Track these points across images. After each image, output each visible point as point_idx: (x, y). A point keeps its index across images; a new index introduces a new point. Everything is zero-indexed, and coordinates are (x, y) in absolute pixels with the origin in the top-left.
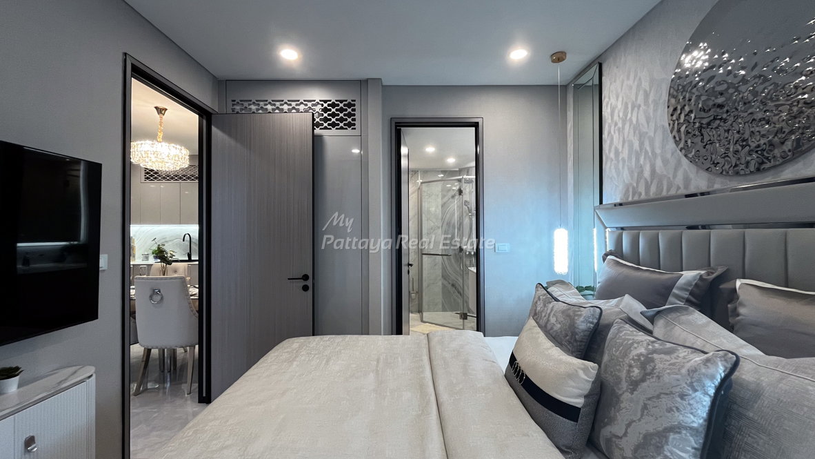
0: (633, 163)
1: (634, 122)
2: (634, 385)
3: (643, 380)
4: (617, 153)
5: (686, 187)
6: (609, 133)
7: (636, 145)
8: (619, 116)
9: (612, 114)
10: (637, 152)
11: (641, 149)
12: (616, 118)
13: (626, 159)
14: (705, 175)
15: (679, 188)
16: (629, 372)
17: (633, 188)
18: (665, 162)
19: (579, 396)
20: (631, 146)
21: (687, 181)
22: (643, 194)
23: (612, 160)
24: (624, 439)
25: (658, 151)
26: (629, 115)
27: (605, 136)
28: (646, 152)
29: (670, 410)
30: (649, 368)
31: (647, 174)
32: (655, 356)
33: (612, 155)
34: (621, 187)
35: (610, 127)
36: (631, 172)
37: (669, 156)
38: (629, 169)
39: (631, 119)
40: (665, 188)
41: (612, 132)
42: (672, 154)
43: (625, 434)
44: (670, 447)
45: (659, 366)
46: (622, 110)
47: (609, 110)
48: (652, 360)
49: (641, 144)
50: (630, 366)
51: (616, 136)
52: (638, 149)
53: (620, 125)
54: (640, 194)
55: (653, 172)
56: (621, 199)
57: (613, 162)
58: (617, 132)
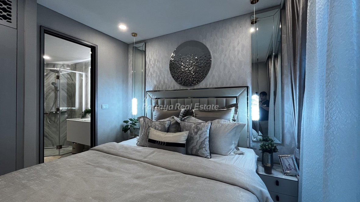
0: (158, 79)
1: (158, 66)
2: (196, 133)
3: (198, 131)
4: (151, 74)
5: (174, 87)
6: (148, 67)
7: (159, 73)
8: (152, 63)
9: (150, 62)
10: (159, 75)
11: (160, 75)
12: (151, 63)
13: (155, 77)
14: (179, 85)
15: (172, 88)
16: (194, 131)
17: (157, 86)
18: (168, 80)
19: (185, 141)
20: (157, 73)
21: (174, 86)
22: (161, 88)
23: (149, 76)
24: (197, 146)
25: (166, 77)
26: (156, 64)
27: (147, 68)
28: (162, 76)
29: (205, 135)
30: (198, 128)
31: (162, 83)
32: (198, 126)
33: (150, 74)
34: (153, 85)
35: (149, 65)
36: (157, 81)
37: (169, 78)
38: (156, 80)
39: (157, 65)
40: (168, 88)
41: (150, 67)
42: (170, 78)
43: (197, 144)
44: (206, 142)
45: (200, 127)
46: (154, 61)
47: (148, 60)
48: (198, 127)
49: (160, 74)
50: (194, 129)
51: (151, 69)
52: (159, 74)
53: (153, 65)
54: (160, 88)
55: (164, 82)
56: (153, 89)
57: (150, 77)
58: (151, 68)
